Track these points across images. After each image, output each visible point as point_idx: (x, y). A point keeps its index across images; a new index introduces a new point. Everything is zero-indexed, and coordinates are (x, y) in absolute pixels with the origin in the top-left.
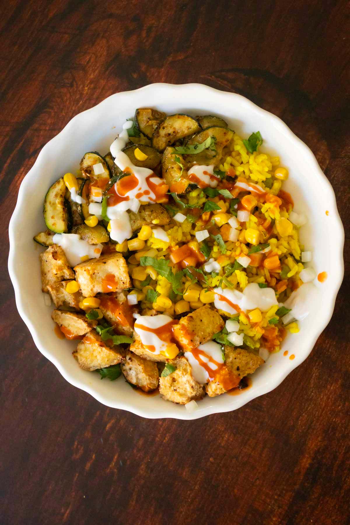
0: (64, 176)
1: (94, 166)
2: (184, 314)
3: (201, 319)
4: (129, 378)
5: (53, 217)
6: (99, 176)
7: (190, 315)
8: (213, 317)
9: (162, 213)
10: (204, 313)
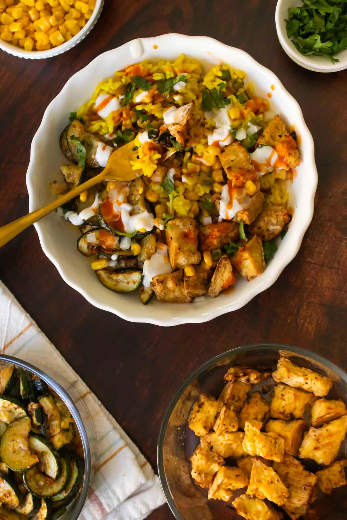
0: (93, 270)
1: (88, 242)
2: (225, 175)
3: (230, 161)
4: (276, 233)
5: (128, 283)
6: (97, 238)
7: (226, 170)
8: (230, 151)
9: (135, 186)
10: (225, 158)
